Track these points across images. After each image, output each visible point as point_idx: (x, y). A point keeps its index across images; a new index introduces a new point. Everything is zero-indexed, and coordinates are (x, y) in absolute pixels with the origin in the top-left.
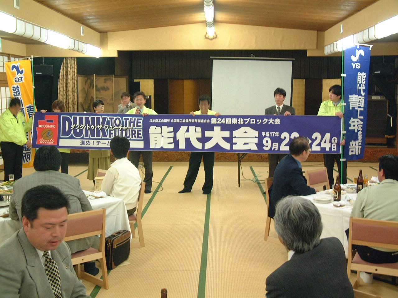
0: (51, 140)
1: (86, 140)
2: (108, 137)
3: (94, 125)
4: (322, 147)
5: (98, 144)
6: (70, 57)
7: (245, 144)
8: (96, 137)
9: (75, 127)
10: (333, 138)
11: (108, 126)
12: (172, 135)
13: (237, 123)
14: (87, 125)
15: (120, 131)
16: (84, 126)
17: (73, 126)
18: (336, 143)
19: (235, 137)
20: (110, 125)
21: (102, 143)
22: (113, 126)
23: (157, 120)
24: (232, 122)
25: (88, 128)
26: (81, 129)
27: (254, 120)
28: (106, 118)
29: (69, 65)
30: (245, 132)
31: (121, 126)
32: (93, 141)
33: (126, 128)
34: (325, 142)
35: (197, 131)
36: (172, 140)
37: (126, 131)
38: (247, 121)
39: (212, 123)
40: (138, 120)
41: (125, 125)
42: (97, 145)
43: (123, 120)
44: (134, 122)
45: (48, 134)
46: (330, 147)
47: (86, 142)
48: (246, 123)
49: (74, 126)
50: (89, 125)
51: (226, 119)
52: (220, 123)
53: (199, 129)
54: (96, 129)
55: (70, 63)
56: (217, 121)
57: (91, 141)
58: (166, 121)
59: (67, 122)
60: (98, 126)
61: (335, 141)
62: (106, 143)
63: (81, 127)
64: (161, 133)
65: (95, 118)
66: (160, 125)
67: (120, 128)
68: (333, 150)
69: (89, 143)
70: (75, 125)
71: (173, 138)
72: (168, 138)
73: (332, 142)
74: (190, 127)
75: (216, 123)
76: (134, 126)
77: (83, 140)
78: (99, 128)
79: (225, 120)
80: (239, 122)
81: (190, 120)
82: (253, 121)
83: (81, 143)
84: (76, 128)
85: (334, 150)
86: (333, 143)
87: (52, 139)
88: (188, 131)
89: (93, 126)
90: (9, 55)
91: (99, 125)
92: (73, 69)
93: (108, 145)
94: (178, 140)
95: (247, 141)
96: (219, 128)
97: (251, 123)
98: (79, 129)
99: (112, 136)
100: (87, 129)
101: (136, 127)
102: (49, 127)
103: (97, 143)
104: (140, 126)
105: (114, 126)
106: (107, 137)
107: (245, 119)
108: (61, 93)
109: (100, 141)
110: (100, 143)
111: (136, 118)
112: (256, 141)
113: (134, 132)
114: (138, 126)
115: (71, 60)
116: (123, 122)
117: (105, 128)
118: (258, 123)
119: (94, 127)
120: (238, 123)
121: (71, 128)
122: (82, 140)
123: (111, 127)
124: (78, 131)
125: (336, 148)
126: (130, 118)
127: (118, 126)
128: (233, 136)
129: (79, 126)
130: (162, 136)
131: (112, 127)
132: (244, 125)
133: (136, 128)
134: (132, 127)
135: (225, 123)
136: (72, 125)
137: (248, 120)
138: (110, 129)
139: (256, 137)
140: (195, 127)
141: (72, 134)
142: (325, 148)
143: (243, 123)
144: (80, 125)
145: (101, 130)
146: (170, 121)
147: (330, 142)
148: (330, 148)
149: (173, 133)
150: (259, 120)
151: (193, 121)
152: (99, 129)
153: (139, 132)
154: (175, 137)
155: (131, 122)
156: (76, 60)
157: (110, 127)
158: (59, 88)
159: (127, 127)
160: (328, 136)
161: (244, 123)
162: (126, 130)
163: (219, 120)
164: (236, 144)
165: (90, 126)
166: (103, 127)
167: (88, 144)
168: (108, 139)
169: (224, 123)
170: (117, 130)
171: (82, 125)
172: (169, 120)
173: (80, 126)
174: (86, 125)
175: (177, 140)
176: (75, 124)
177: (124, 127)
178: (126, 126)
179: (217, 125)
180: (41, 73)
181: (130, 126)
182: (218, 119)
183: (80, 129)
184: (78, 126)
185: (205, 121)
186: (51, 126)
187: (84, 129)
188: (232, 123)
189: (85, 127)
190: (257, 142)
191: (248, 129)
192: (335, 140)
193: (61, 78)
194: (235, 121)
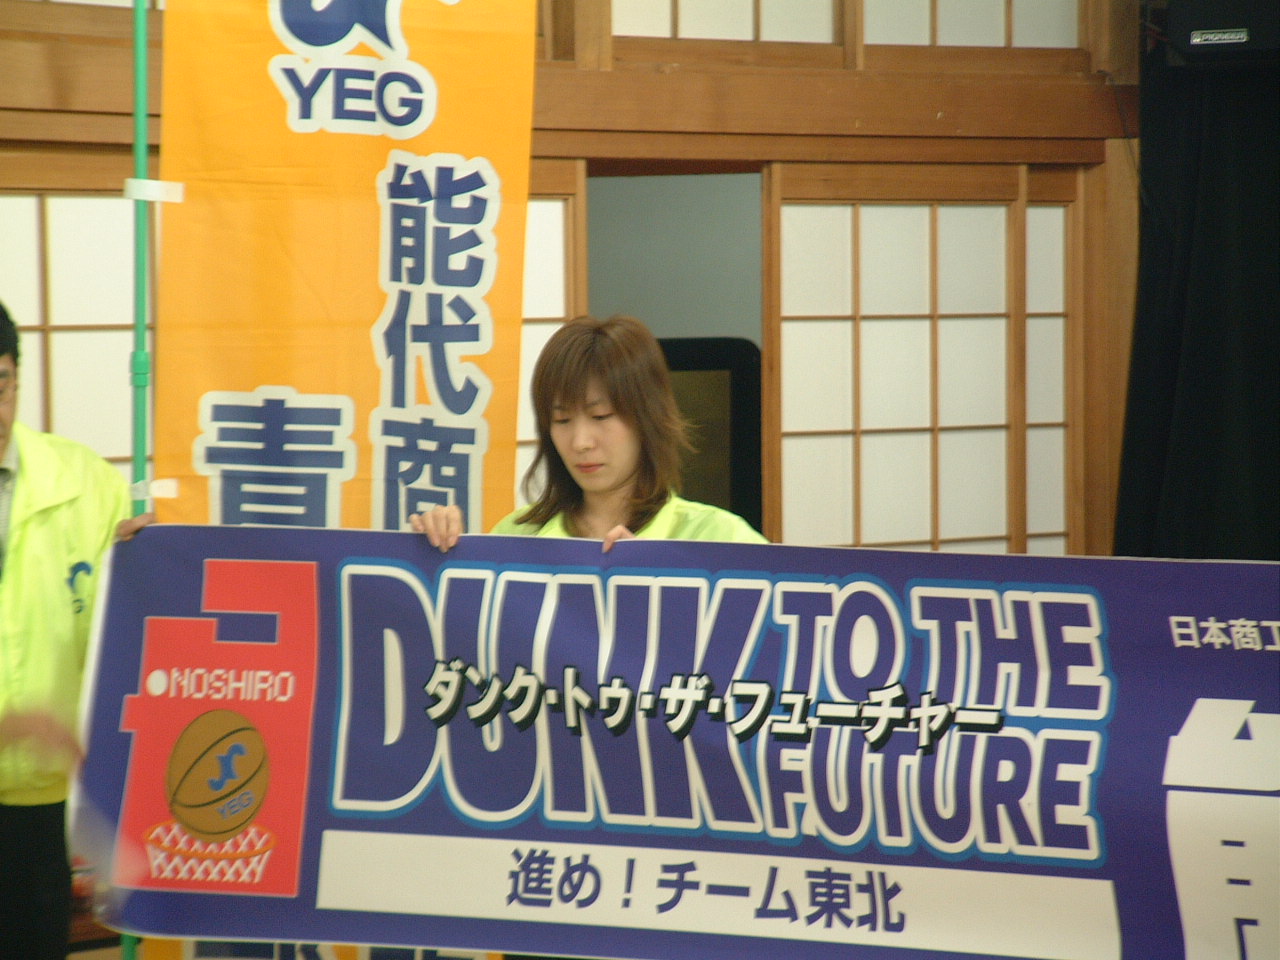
0: (243, 847)
1: (560, 851)
2: (761, 823)
3: (631, 683)
5: (669, 894)
8: (650, 819)
9: (469, 692)
11: (762, 691)
14: (570, 673)
15: (876, 747)
16: (542, 690)
17: (444, 682)
20: (788, 685)
21: (714, 890)
22: (813, 695)
23: (1245, 634)
25: (578, 705)
26: (518, 715)
28: (758, 593)
31: (897, 692)
32: (631, 863)
33: (941, 712)
37: (930, 751)
40: (1057, 616)
41: (932, 684)
42: (663, 908)
43: (920, 624)
44: (1020, 650)
45: (225, 763)
47: (558, 870)
49: (454, 678)
50: (587, 681)
54: (641, 721)
57: (608, 859)
59: (392, 642)
60: (672, 694)
62: (744, 892)
63: (511, 693)
65: (646, 590)
67: (873, 722)
69: (585, 892)
70: (462, 672)
76: (1026, 697)
77: (539, 847)
78: (671, 709)
83: (514, 875)
84: (476, 711)
87: (252, 832)
89: (617, 690)
91: (677, 680)
93: (763, 912)
98: (497, 720)
99: (800, 809)
100: (571, 722)
101: (1040, 709)
102: (237, 691)
103: (663, 884)
104: (1087, 697)
105: (825, 698)
106: (750, 819)
109: (691, 867)
110: (695, 886)
111: (1035, 599)
113: (1006, 771)
114: (1063, 695)
116: (918, 643)
117: (730, 715)
119: (624, 695)
121: (436, 712)
122: (525, 847)
123: (789, 709)
124: (493, 738)
126: (972, 594)
127: (858, 689)
129: (496, 686)
131: (798, 700)
133: (1035, 725)
134: (998, 705)
136: (440, 674)
138: (778, 728)
141: (439, 772)
144: (506, 678)
145: (687, 741)
152: (676, 725)
153: (1067, 772)
155: (994, 651)
157: (786, 699)
159: (956, 703)
162: (935, 736)
165: (593, 691)
166: (714, 706)
167: (576, 889)
168: (759, 845)
170: (840, 738)
171: (520, 679)
173: (504, 687)
174: (554, 680)
176: (457, 665)
177: (923, 712)
178: (943, 697)
181: (986, 694)
183: (507, 723)
184: (485, 685)
186: (253, 684)
187: (542, 722)
189: (551, 696)
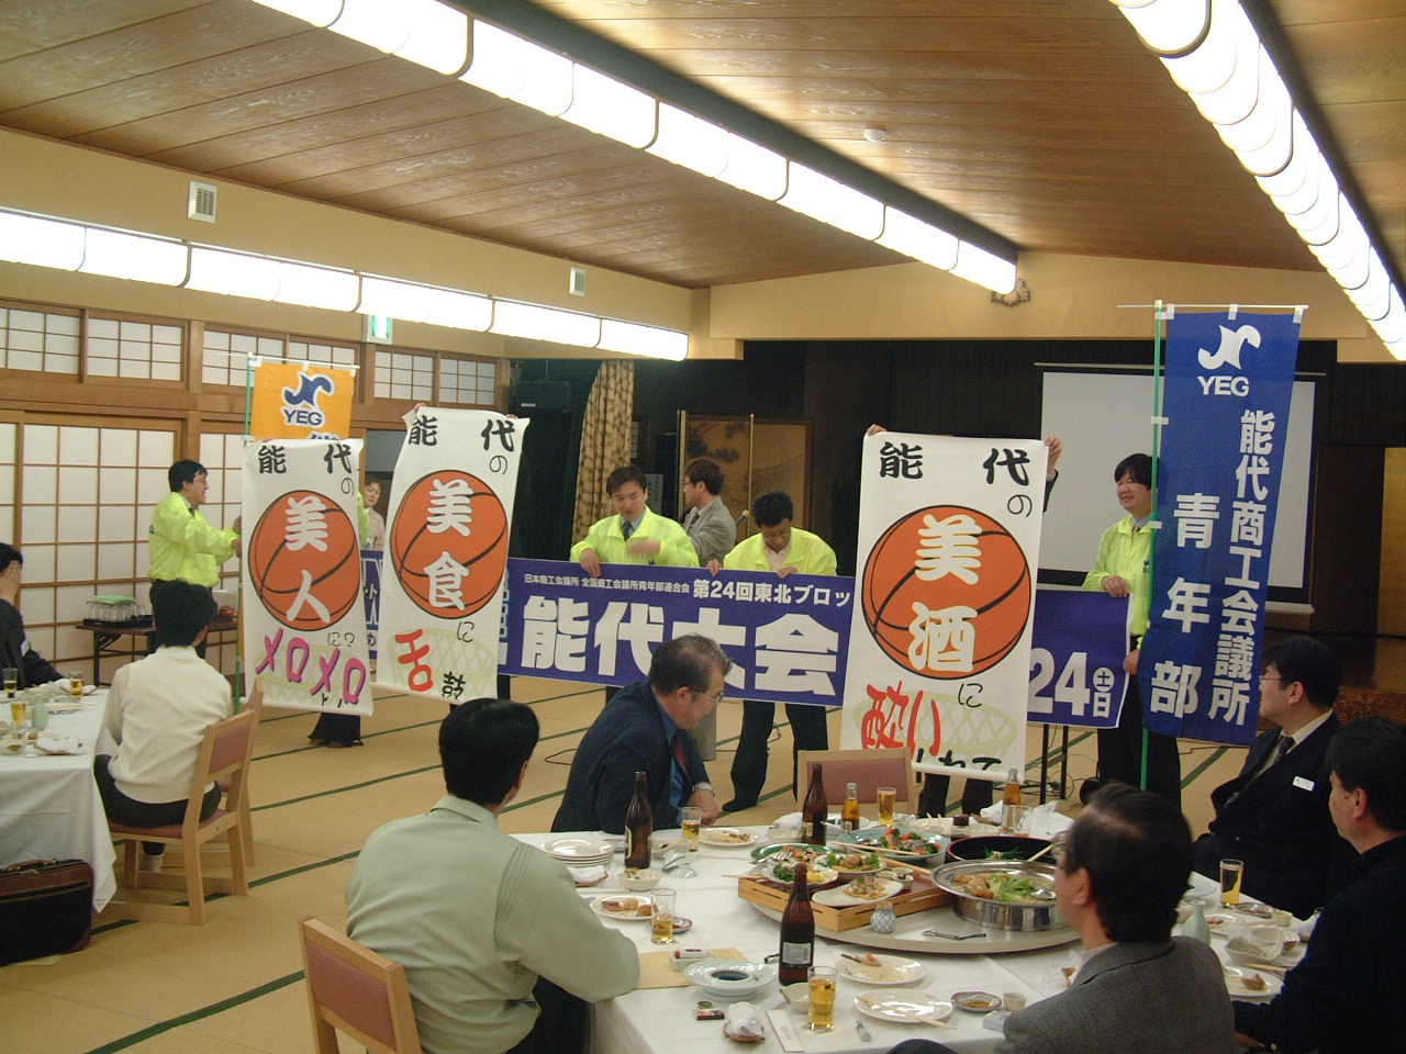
4: (1057, 699)
6: (616, 360)
7: (794, 672)
10: (1100, 672)
12: (584, 627)
13: (770, 600)
18: (1108, 689)
19: (763, 648)
23: (543, 579)
24: (754, 596)
27: (828, 592)
29: (612, 383)
30: (796, 633)
34: (1070, 684)
35: (651, 620)
36: (581, 646)
38: (803, 593)
39: (695, 596)
46: (1088, 702)
48: (799, 601)
51: (738, 584)
52: (719, 596)
53: (658, 614)
55: (615, 375)
56: (711, 589)
58: (568, 581)
61: (1107, 682)
64: (556, 621)
66: (553, 593)
68: (1096, 713)
71: (584, 639)
72: (574, 637)
73: (1095, 684)
74: (633, 605)
75: (706, 596)
79: (735, 590)
80: (777, 595)
81: (634, 584)
82: (822, 596)
85: (1101, 714)
86: (1098, 688)
88: (627, 618)
90: (437, 352)
92: (624, 394)
94: (599, 646)
95: (799, 662)
96: (715, 613)
97: (817, 601)
107: (797, 589)
108: (588, 464)
112: (830, 664)
115: (618, 367)
118: (839, 605)
120: (775, 599)
125: (1107, 709)
128: (757, 644)
130: (558, 632)
132: (793, 608)
135: (734, 597)
137: (807, 590)
139: (830, 653)
140: (646, 605)
142: (1069, 705)
143: (789, 600)
146: (581, 583)
147: (1089, 684)
148: (1089, 708)
149: (587, 623)
150: (842, 596)
151: (643, 585)
154: (590, 637)
156: (631, 366)
158: (584, 450)
160: (1078, 660)
161: (793, 600)
163: (717, 586)
164: (764, 670)
169: (731, 597)
172: (575, 581)
175: (596, 645)
179: (709, 603)
180: (534, 405)
182: (713, 584)
185: (677, 588)
188: (756, 599)
190: (833, 669)
191: (804, 622)
192: (1104, 677)
193: (588, 419)
194: (764, 592)
